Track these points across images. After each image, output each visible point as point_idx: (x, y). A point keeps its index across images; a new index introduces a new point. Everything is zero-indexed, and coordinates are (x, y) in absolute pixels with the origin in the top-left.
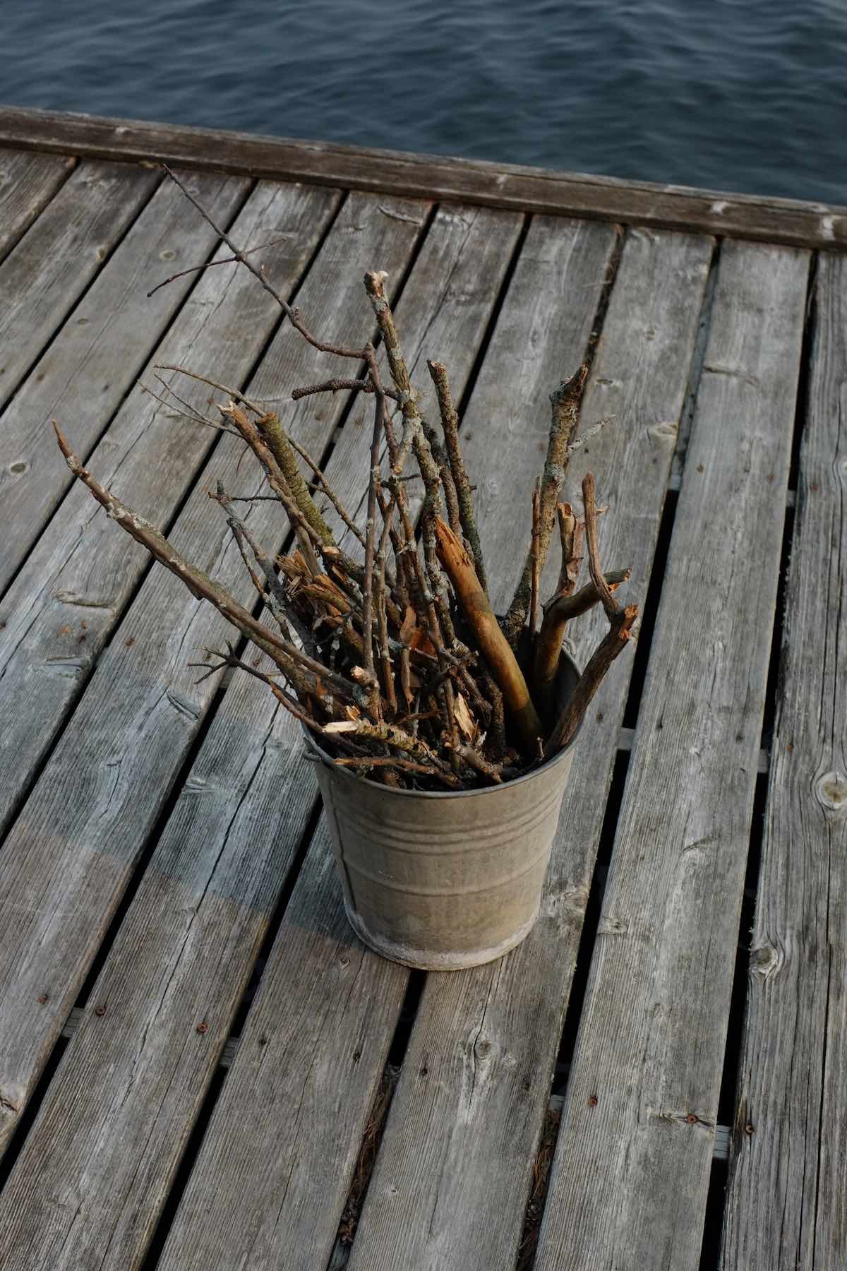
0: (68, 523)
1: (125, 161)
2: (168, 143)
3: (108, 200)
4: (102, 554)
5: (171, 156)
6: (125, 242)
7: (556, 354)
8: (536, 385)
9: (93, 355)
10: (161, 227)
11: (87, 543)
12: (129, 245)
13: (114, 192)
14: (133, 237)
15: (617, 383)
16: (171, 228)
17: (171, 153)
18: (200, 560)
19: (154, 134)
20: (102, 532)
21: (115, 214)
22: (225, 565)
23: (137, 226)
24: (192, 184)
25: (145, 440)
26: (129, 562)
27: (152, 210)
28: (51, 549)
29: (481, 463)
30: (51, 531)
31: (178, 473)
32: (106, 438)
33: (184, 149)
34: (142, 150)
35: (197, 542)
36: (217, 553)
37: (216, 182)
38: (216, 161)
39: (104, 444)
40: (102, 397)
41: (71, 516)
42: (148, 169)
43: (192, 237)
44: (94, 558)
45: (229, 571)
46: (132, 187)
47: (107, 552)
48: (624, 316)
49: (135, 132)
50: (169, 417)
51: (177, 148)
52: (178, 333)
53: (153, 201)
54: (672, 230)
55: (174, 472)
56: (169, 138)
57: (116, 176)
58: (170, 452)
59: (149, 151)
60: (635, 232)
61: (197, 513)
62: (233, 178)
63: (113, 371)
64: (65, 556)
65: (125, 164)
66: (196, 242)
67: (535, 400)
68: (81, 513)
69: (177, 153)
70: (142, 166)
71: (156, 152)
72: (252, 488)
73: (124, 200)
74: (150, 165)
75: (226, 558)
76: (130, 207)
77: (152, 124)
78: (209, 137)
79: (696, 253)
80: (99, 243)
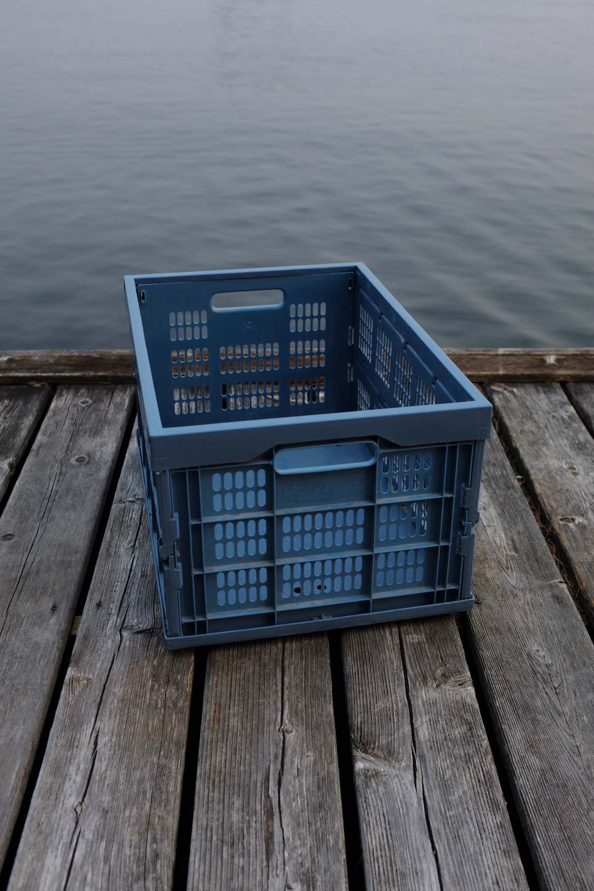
0: (55, 806)
1: (14, 384)
2: (51, 364)
3: (5, 418)
4: (115, 849)
5: (57, 374)
6: (32, 455)
7: (501, 499)
8: (506, 535)
9: (28, 573)
10: (64, 435)
11: (89, 835)
12: (37, 455)
13: (8, 412)
14: (39, 448)
15: (579, 520)
16: (74, 436)
17: (55, 372)
18: (252, 830)
19: (36, 358)
20: (106, 812)
21: (16, 429)
22: (288, 833)
23: (39, 437)
24: (82, 395)
25: (119, 667)
26: (157, 856)
27: (51, 422)
28: (40, 857)
29: (509, 629)
30: (34, 825)
31: (175, 705)
32: (70, 672)
33: (68, 368)
34: (29, 372)
35: (237, 804)
36: (270, 814)
37: (105, 392)
38: (101, 374)
39: (72, 681)
40: (53, 621)
41: (54, 793)
42: (36, 388)
43: (98, 440)
44: (107, 859)
45: (298, 843)
46: (24, 404)
47: (121, 845)
48: (537, 457)
49: (17, 359)
50: (138, 633)
51: (60, 367)
52: (116, 534)
53: (49, 414)
54: (522, 382)
55: (170, 704)
56: (51, 360)
57: (8, 398)
58: (155, 677)
59: (36, 372)
60: (493, 388)
61: (218, 758)
62: (119, 387)
63: (57, 588)
64: (63, 866)
65: (13, 387)
66: (103, 444)
67: (516, 549)
68: (68, 787)
69: (63, 371)
70: (31, 386)
71: (43, 372)
72: (272, 707)
73: (21, 416)
74: (38, 385)
75: (284, 820)
76: (28, 422)
77: (31, 352)
78: (88, 356)
79: (554, 398)
80: (7, 458)
